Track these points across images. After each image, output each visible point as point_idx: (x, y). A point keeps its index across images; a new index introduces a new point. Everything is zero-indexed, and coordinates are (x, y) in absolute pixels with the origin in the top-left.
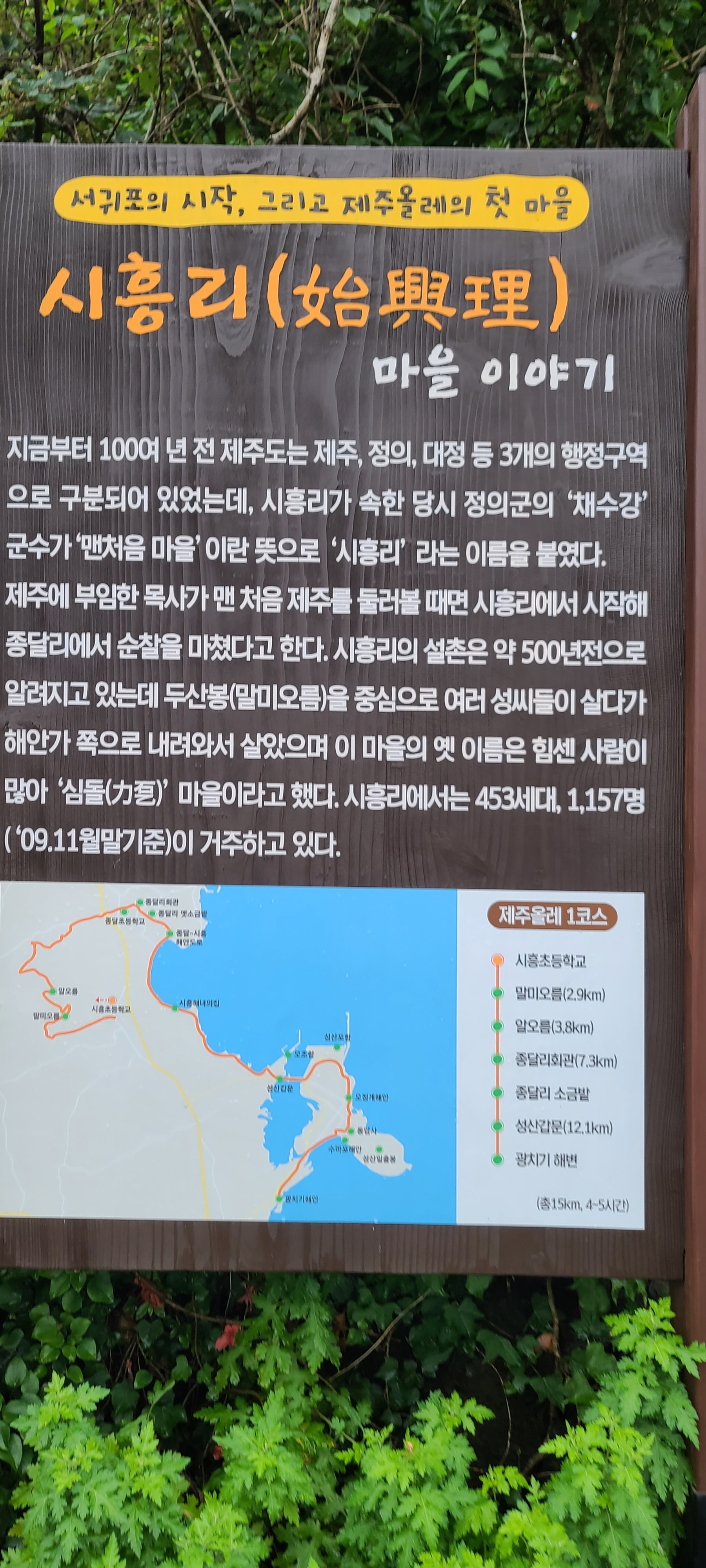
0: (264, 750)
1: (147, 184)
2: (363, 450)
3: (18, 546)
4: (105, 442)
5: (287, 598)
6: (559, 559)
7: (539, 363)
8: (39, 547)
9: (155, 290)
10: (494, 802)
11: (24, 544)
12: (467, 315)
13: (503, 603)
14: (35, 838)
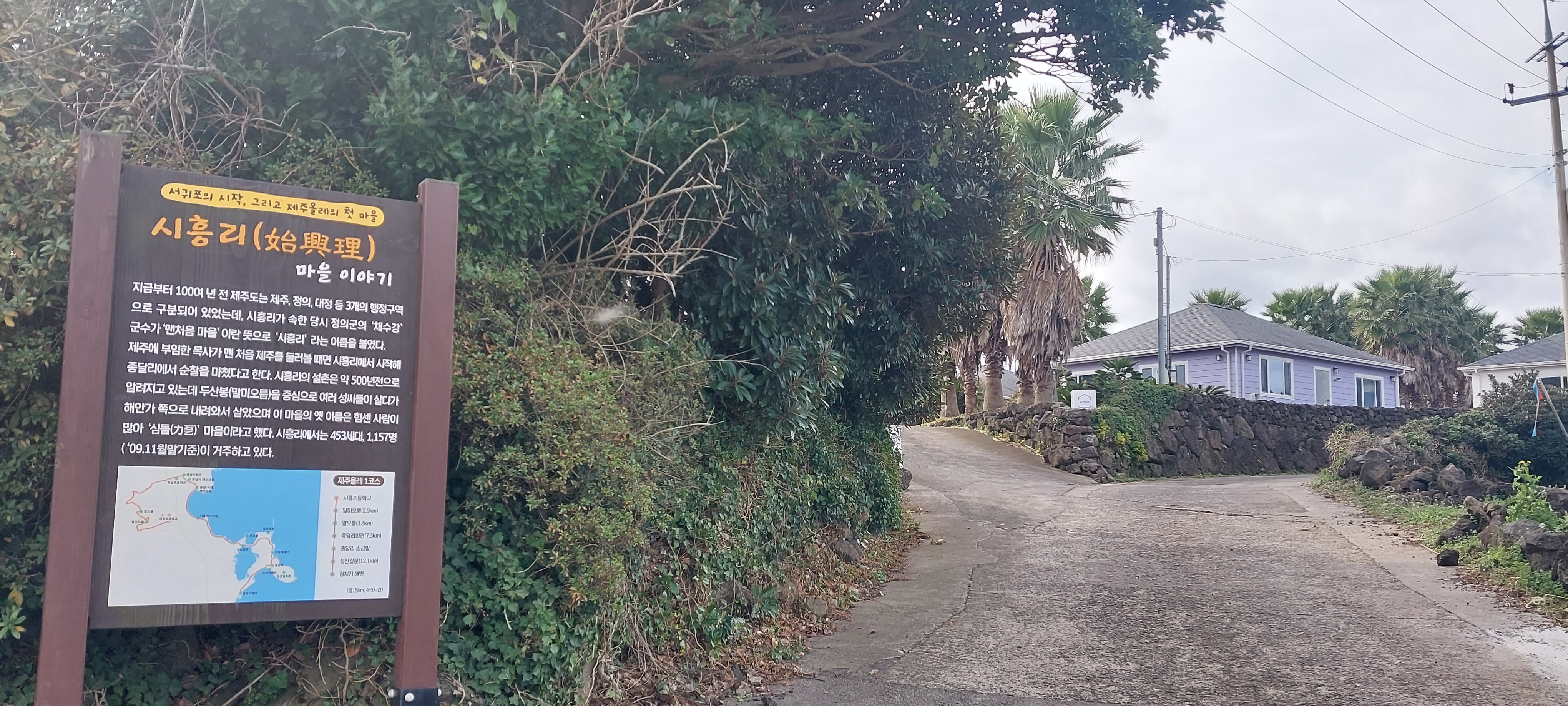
0: (243, 414)
1: (204, 189)
2: (291, 299)
3: (135, 327)
4: (179, 288)
5: (256, 354)
6: (368, 346)
7: (363, 273)
8: (146, 328)
9: (205, 230)
10: (338, 437)
11: (138, 326)
12: (335, 252)
13: (345, 361)
14: (136, 448)
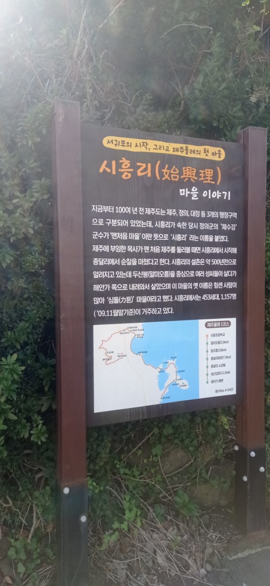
0: (156, 288)
1: (127, 140)
2: (178, 212)
3: (95, 235)
4: (117, 208)
5: (161, 249)
6: (219, 240)
7: (215, 192)
8: (101, 236)
9: (129, 168)
10: (206, 298)
11: (97, 235)
12: (200, 179)
13: (208, 250)
14: (101, 313)
